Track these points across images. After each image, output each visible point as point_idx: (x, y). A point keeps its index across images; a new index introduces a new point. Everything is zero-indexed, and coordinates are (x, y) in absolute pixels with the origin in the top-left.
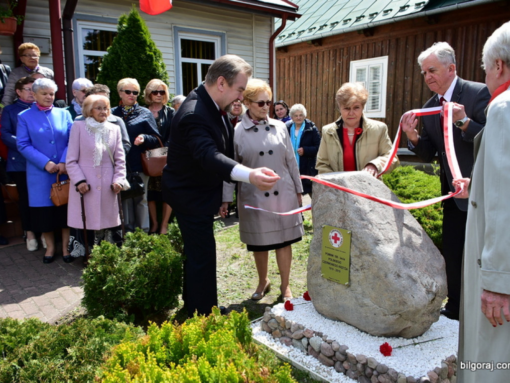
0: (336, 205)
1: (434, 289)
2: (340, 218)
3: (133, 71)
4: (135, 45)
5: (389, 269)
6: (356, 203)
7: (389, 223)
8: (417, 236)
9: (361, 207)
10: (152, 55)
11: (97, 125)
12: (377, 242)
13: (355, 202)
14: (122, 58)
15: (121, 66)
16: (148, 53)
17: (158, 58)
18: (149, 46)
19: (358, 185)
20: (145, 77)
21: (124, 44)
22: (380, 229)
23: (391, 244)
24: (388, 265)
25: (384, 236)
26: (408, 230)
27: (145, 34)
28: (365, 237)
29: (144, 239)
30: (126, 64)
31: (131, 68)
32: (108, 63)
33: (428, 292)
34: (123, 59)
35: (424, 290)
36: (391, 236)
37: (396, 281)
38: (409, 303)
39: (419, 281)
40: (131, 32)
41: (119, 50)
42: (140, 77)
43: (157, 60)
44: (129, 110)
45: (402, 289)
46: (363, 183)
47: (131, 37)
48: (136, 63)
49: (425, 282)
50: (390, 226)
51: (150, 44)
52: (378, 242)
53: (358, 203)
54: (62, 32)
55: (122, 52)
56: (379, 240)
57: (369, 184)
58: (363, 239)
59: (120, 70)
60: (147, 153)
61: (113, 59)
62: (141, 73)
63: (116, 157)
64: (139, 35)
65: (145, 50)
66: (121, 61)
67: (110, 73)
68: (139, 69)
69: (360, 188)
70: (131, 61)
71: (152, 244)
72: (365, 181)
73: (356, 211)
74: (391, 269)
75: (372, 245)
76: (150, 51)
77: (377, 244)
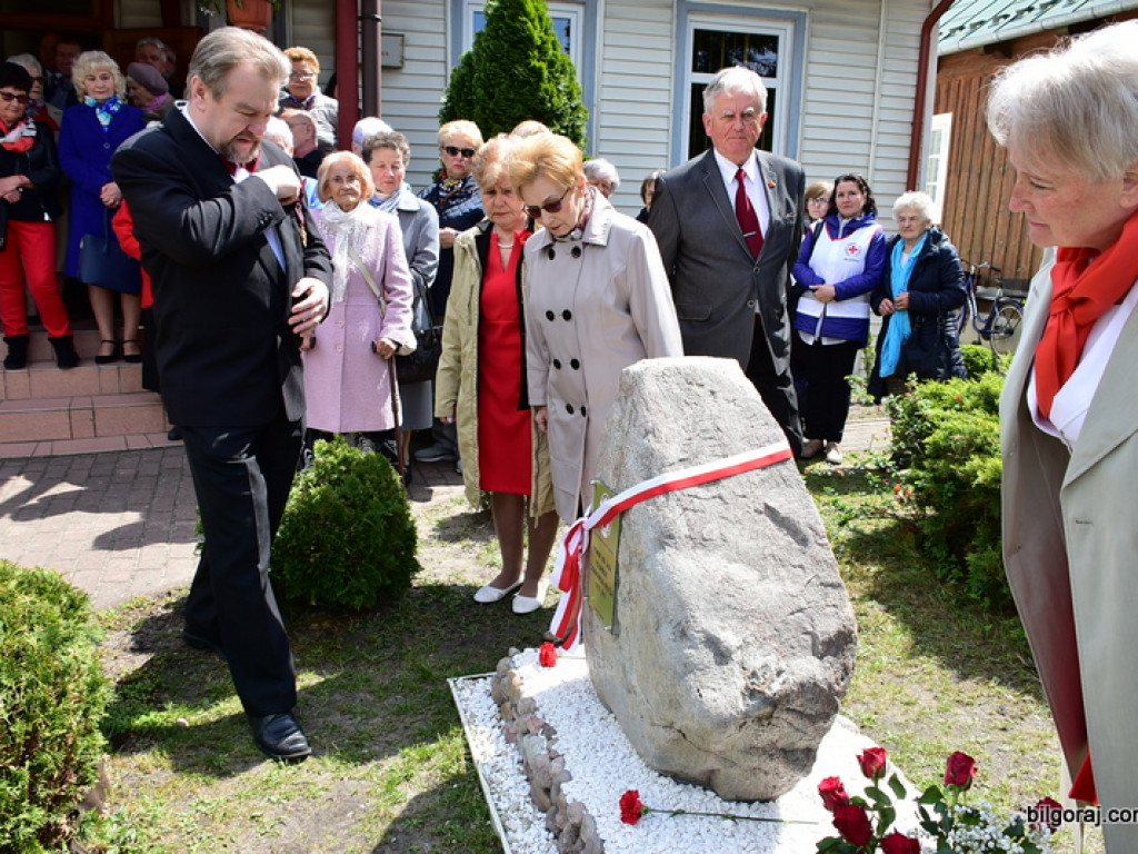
0: (617, 434)
1: (775, 688)
2: (616, 469)
3: (496, 104)
5: (666, 611)
6: (650, 436)
7: (721, 498)
8: (795, 545)
9: (656, 446)
10: (541, 69)
11: (338, 216)
12: (665, 539)
13: (647, 433)
15: (474, 94)
16: (534, 63)
17: (557, 75)
18: (539, 48)
19: (677, 391)
22: (685, 509)
23: (699, 552)
24: (667, 601)
25: (691, 528)
26: (772, 525)
27: (532, 21)
28: (640, 522)
30: (484, 88)
31: (492, 96)
33: (752, 693)
34: (479, 78)
35: (741, 682)
36: (711, 532)
37: (673, 644)
38: (686, 708)
39: (737, 656)
40: (501, 17)
41: (474, 58)
42: (509, 117)
43: (554, 79)
44: (452, 188)
45: (679, 669)
46: (695, 388)
47: (500, 29)
48: (503, 86)
49: (755, 663)
50: (722, 508)
51: (544, 42)
52: (667, 540)
53: (655, 436)
54: (359, 24)
55: (479, 61)
56: (671, 537)
57: (713, 393)
58: (636, 528)
62: (514, 108)
63: (389, 285)
64: (519, 25)
65: (528, 57)
66: (473, 82)
68: (508, 100)
69: (677, 400)
70: (493, 82)
72: (702, 385)
73: (641, 456)
74: (670, 612)
75: (650, 545)
76: (539, 60)
77: (662, 545)
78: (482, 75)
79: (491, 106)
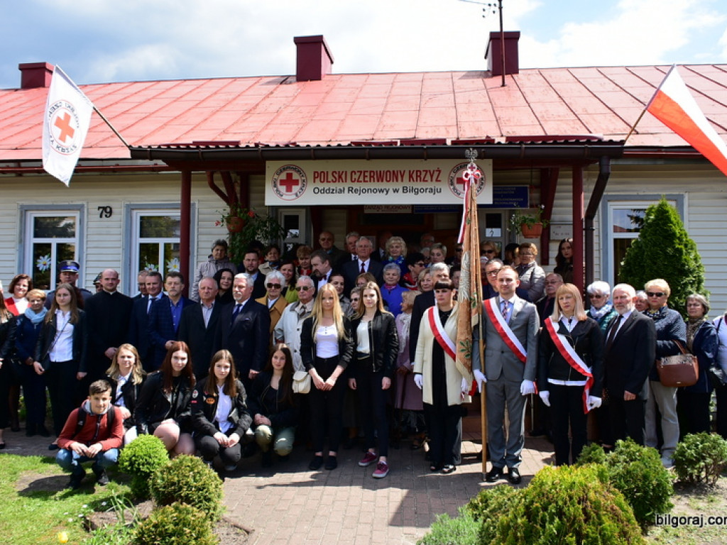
3: (658, 267)
4: (661, 238)
10: (681, 249)
14: (646, 253)
15: (645, 262)
16: (677, 246)
17: (689, 251)
18: (679, 238)
20: (672, 273)
21: (649, 238)
27: (674, 225)
29: (632, 449)
30: (651, 260)
31: (655, 263)
32: (631, 258)
34: (648, 255)
40: (658, 225)
41: (643, 245)
43: (688, 253)
47: (658, 230)
48: (661, 258)
51: (681, 235)
54: (584, 232)
55: (647, 247)
59: (643, 266)
60: (663, 359)
61: (636, 254)
62: (667, 269)
64: (668, 229)
65: (674, 243)
66: (645, 257)
67: (633, 269)
68: (665, 265)
70: (655, 257)
71: (640, 456)
76: (679, 244)
78: (649, 253)
79: (655, 268)
